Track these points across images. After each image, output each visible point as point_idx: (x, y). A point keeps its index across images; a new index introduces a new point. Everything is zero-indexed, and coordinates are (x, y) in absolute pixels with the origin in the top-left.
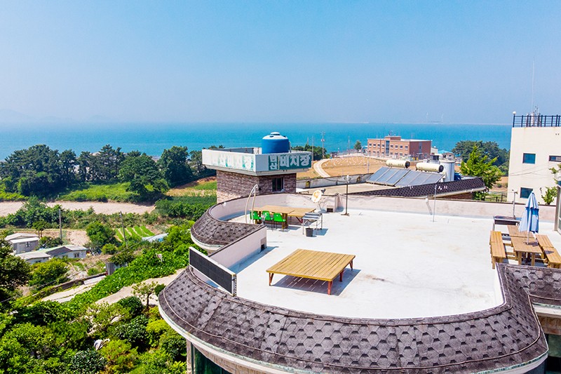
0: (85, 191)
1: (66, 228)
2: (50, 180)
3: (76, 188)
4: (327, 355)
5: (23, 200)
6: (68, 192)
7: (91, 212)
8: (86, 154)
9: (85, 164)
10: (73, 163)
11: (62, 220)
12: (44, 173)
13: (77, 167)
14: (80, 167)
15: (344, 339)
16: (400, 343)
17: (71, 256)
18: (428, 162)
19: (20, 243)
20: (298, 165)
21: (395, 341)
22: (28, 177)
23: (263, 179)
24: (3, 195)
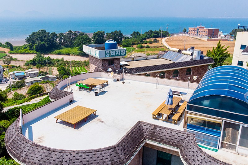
0: (61, 50)
1: (52, 66)
2: (46, 45)
3: (57, 49)
4: (38, 162)
5: (36, 53)
6: (54, 50)
7: (62, 59)
8: (61, 34)
9: (61, 39)
10: (56, 38)
11: (51, 63)
12: (44, 42)
13: (58, 39)
14: (59, 39)
15: (46, 156)
16: (64, 160)
17: (50, 80)
19: (32, 73)
20: (120, 55)
21: (62, 158)
22: (38, 44)
23: (104, 61)
24: (29, 51)
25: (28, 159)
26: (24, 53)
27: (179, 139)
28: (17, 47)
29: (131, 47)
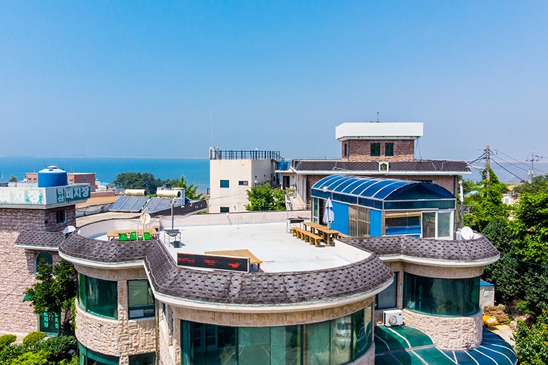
4: (325, 290)
15: (329, 280)
18: (162, 189)
20: (80, 197)
21: (351, 275)
23: (48, 211)
25: (306, 293)
27: (393, 244)
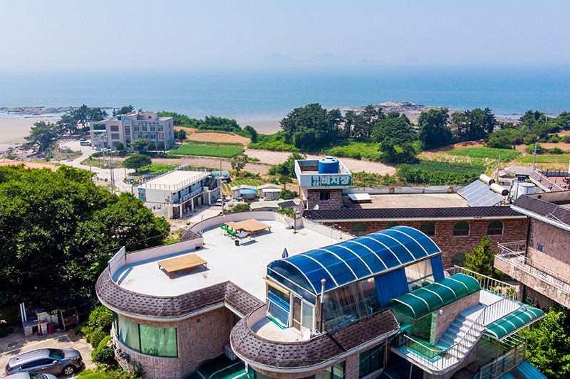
0: (345, 148)
2: (317, 136)
3: (337, 144)
6: (331, 147)
8: (350, 113)
9: (350, 123)
10: (338, 121)
12: (312, 129)
13: (343, 124)
14: (346, 124)
19: (268, 192)
20: (338, 183)
22: (301, 132)
23: (311, 191)
24: (283, 145)
26: (273, 150)
28: (263, 136)
29: (511, 148)
